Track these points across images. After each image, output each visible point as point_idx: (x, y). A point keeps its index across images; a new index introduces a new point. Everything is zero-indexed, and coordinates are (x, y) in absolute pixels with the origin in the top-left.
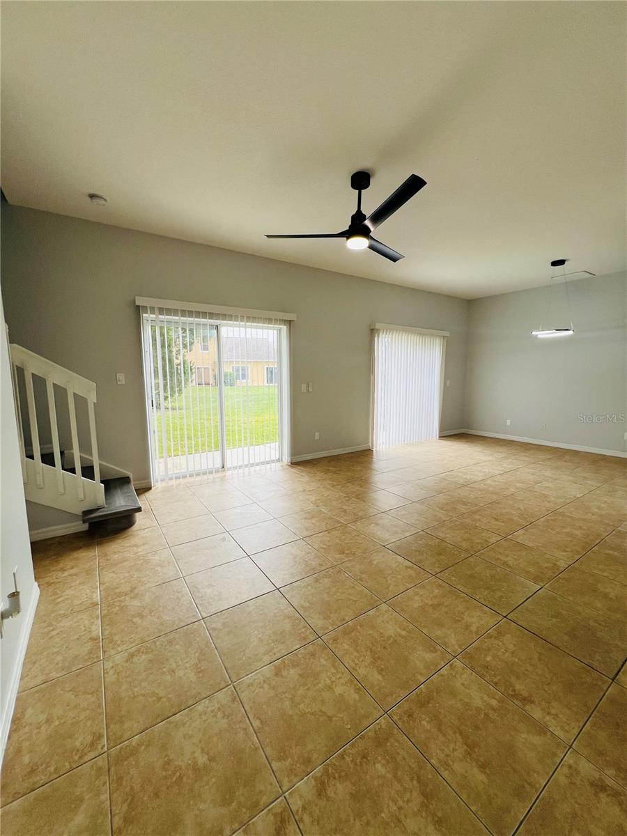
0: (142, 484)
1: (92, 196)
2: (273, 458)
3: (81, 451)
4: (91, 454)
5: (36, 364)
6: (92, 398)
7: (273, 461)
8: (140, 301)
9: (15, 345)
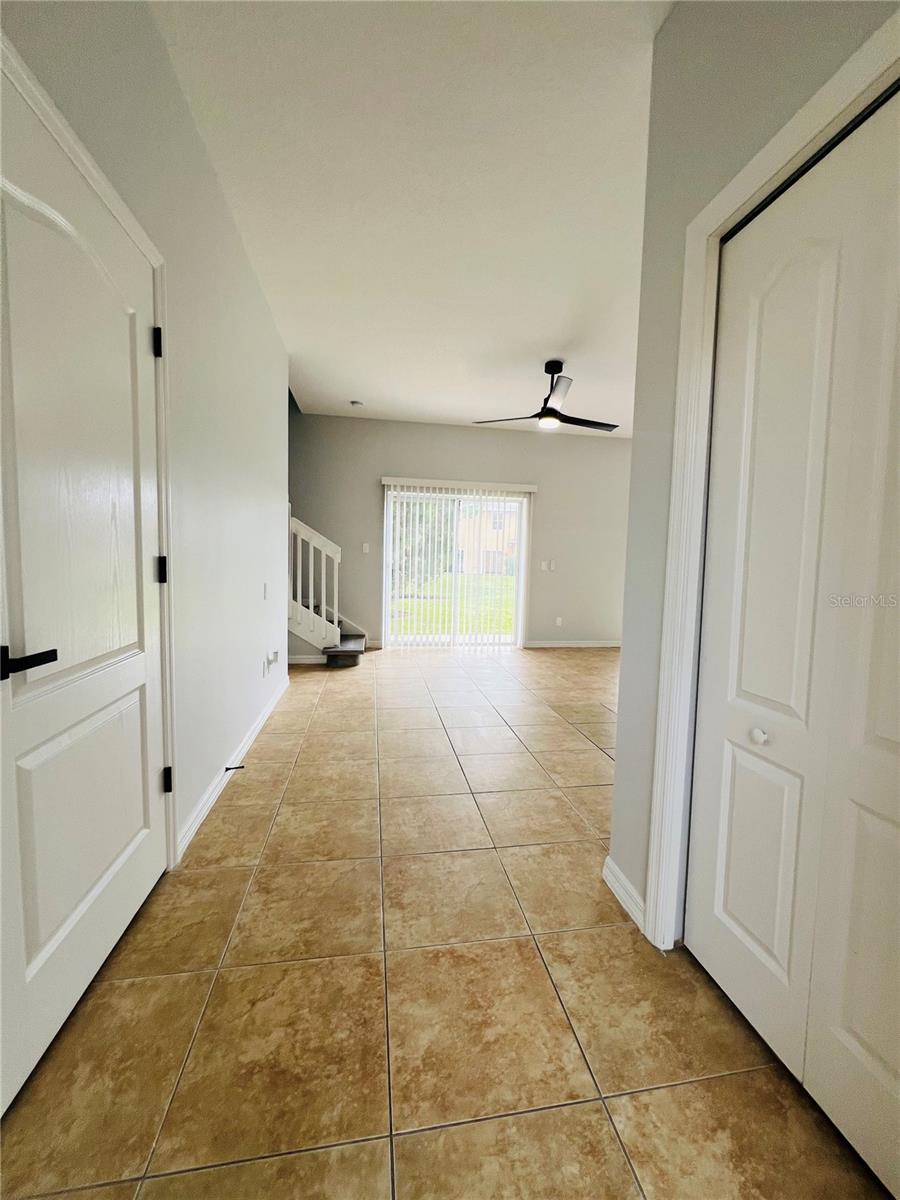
0: (374, 643)
1: (353, 403)
2: (509, 641)
3: (327, 604)
4: (333, 608)
5: (305, 532)
6: (337, 560)
7: (508, 644)
8: (385, 481)
9: (294, 519)
